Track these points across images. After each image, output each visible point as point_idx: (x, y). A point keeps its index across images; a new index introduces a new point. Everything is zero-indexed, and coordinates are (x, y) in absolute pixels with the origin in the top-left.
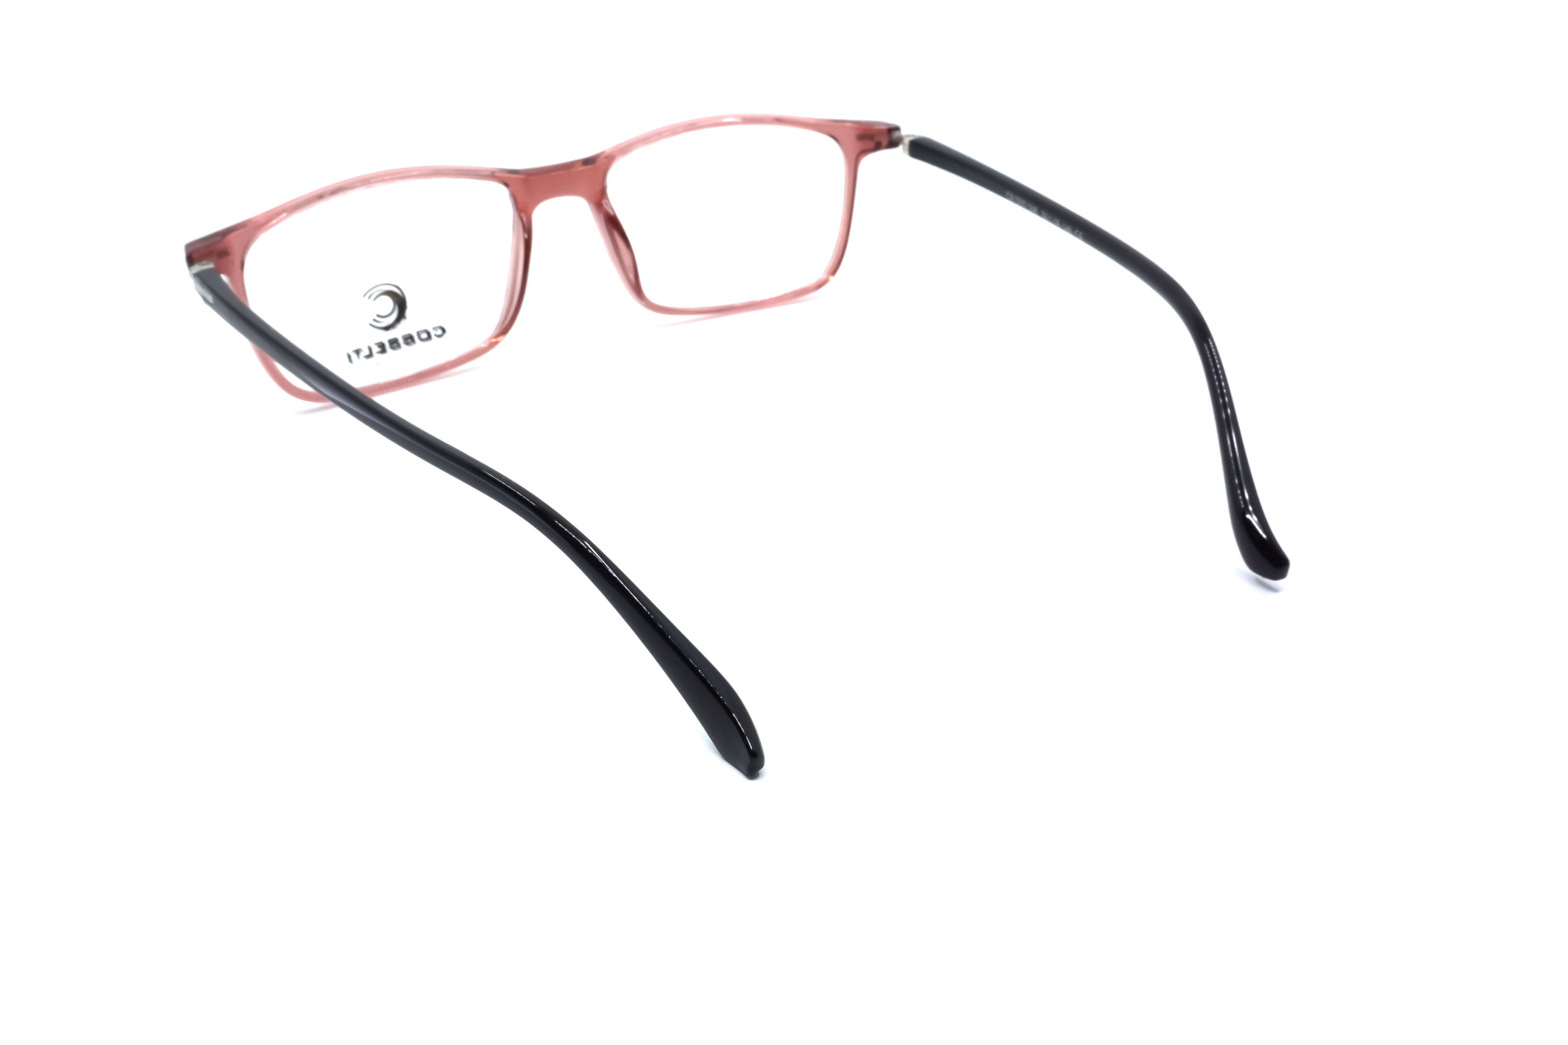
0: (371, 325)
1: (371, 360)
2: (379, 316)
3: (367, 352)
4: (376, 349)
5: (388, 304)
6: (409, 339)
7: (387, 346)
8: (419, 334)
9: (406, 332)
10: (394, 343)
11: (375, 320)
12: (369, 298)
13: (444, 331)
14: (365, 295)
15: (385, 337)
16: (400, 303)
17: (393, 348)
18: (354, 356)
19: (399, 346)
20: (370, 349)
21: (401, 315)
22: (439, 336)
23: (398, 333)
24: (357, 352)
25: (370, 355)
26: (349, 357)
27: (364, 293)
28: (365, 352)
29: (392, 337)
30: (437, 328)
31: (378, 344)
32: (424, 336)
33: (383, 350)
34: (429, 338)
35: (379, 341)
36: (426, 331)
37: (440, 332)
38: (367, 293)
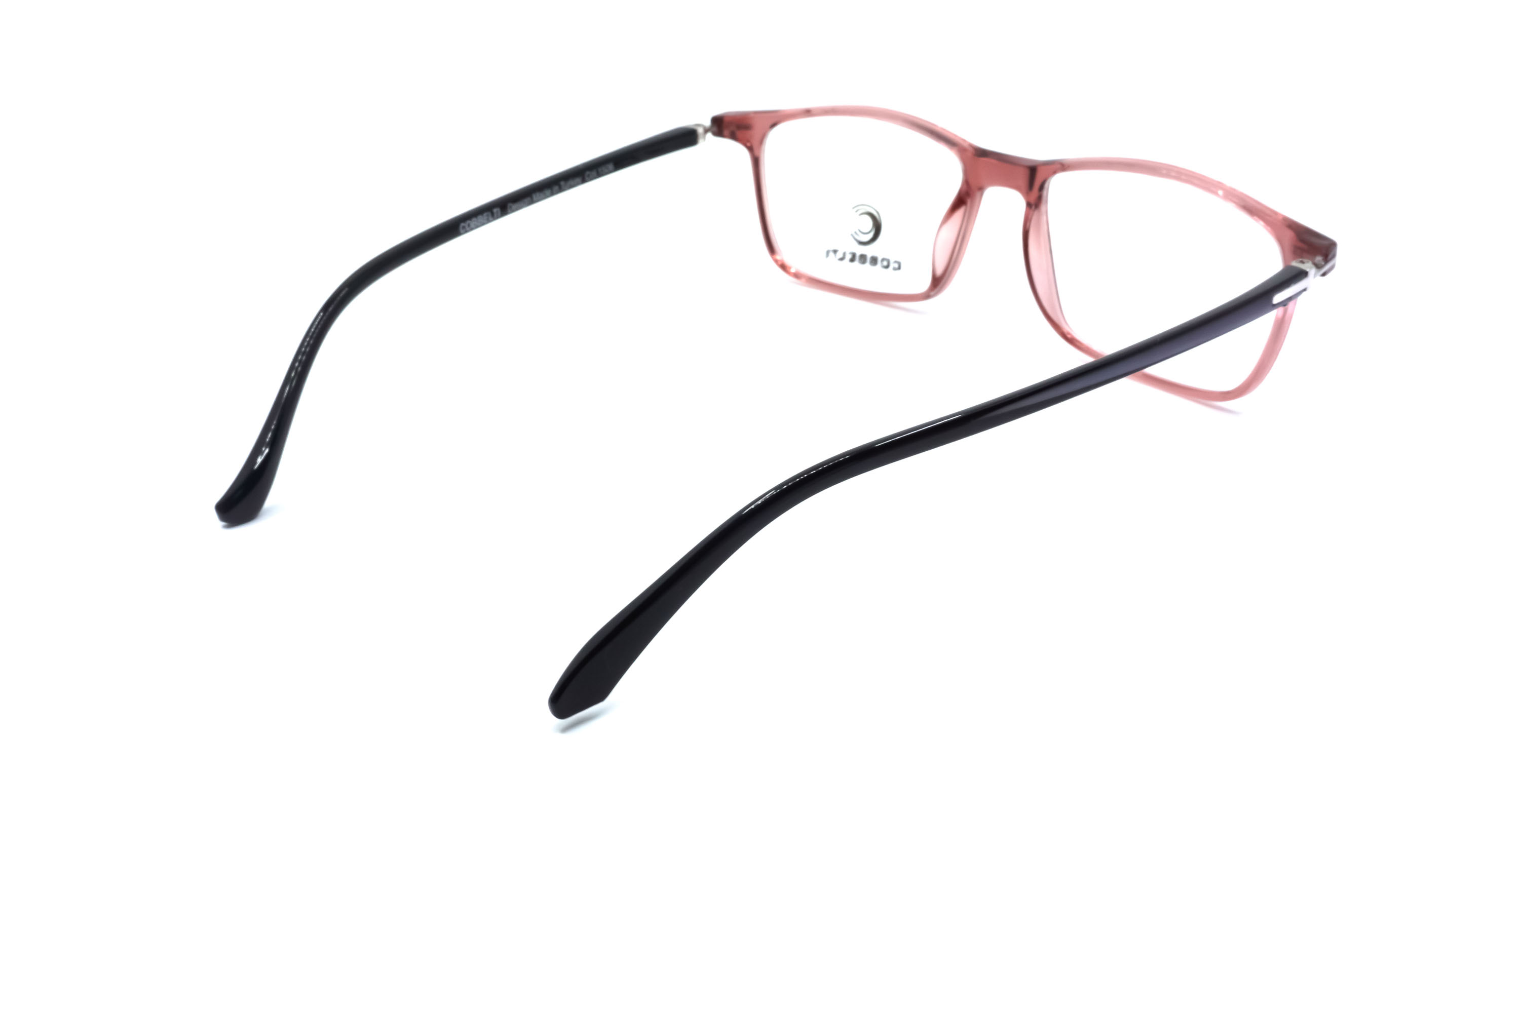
1: (842, 262)
2: (859, 230)
4: (849, 257)
5: (869, 224)
6: (874, 261)
7: (857, 258)
8: (883, 260)
9: (875, 254)
10: (863, 258)
11: (856, 233)
12: (856, 212)
13: (899, 268)
14: (853, 208)
15: (860, 250)
16: (877, 227)
17: (860, 261)
18: (831, 254)
19: (864, 263)
20: (844, 254)
21: (875, 239)
22: (895, 269)
24: (835, 252)
25: (842, 259)
26: (828, 252)
28: (840, 255)
29: (864, 253)
30: (896, 262)
31: (851, 253)
32: (885, 263)
33: (852, 260)
34: (887, 267)
35: (854, 251)
36: (889, 261)
37: (897, 266)
38: (856, 207)
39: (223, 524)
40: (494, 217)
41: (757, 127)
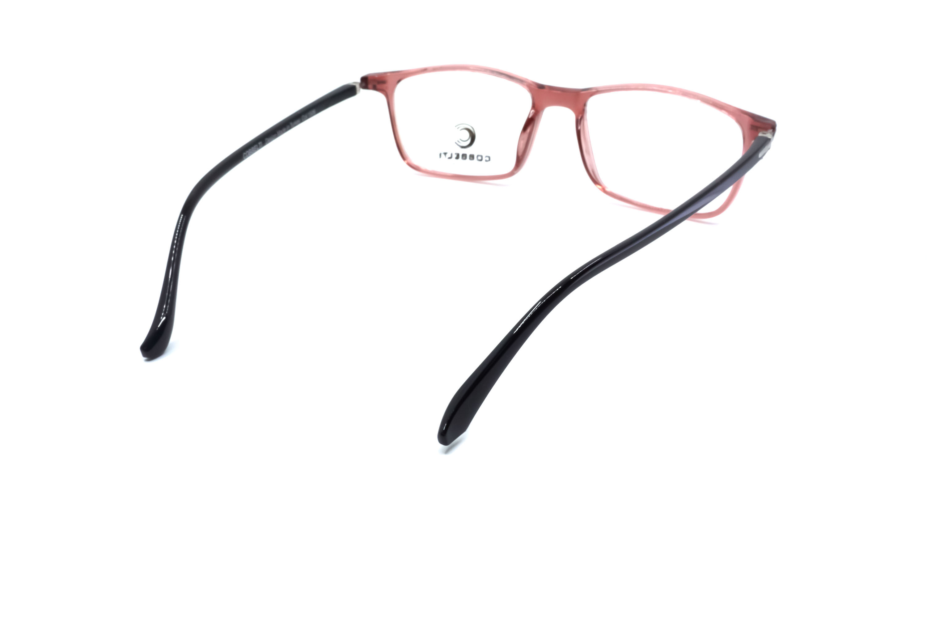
0: (456, 143)
1: (450, 160)
2: (461, 140)
3: (450, 156)
4: (454, 156)
5: (467, 135)
7: (460, 156)
8: (478, 156)
9: (472, 153)
10: (464, 156)
11: (458, 141)
12: (458, 128)
13: (489, 160)
14: (456, 126)
15: (462, 152)
16: (473, 137)
17: (462, 158)
18: (443, 155)
19: (466, 159)
20: (452, 155)
21: (471, 144)
22: (486, 161)
23: (468, 151)
24: (445, 154)
25: (450, 158)
26: (440, 155)
27: (457, 125)
28: (449, 155)
29: (465, 153)
30: (486, 157)
31: (456, 154)
32: (480, 158)
33: (457, 158)
34: (481, 160)
35: (458, 152)
36: (482, 157)
37: (487, 159)
38: (457, 126)
39: (145, 358)
40: (259, 147)
41: (390, 81)
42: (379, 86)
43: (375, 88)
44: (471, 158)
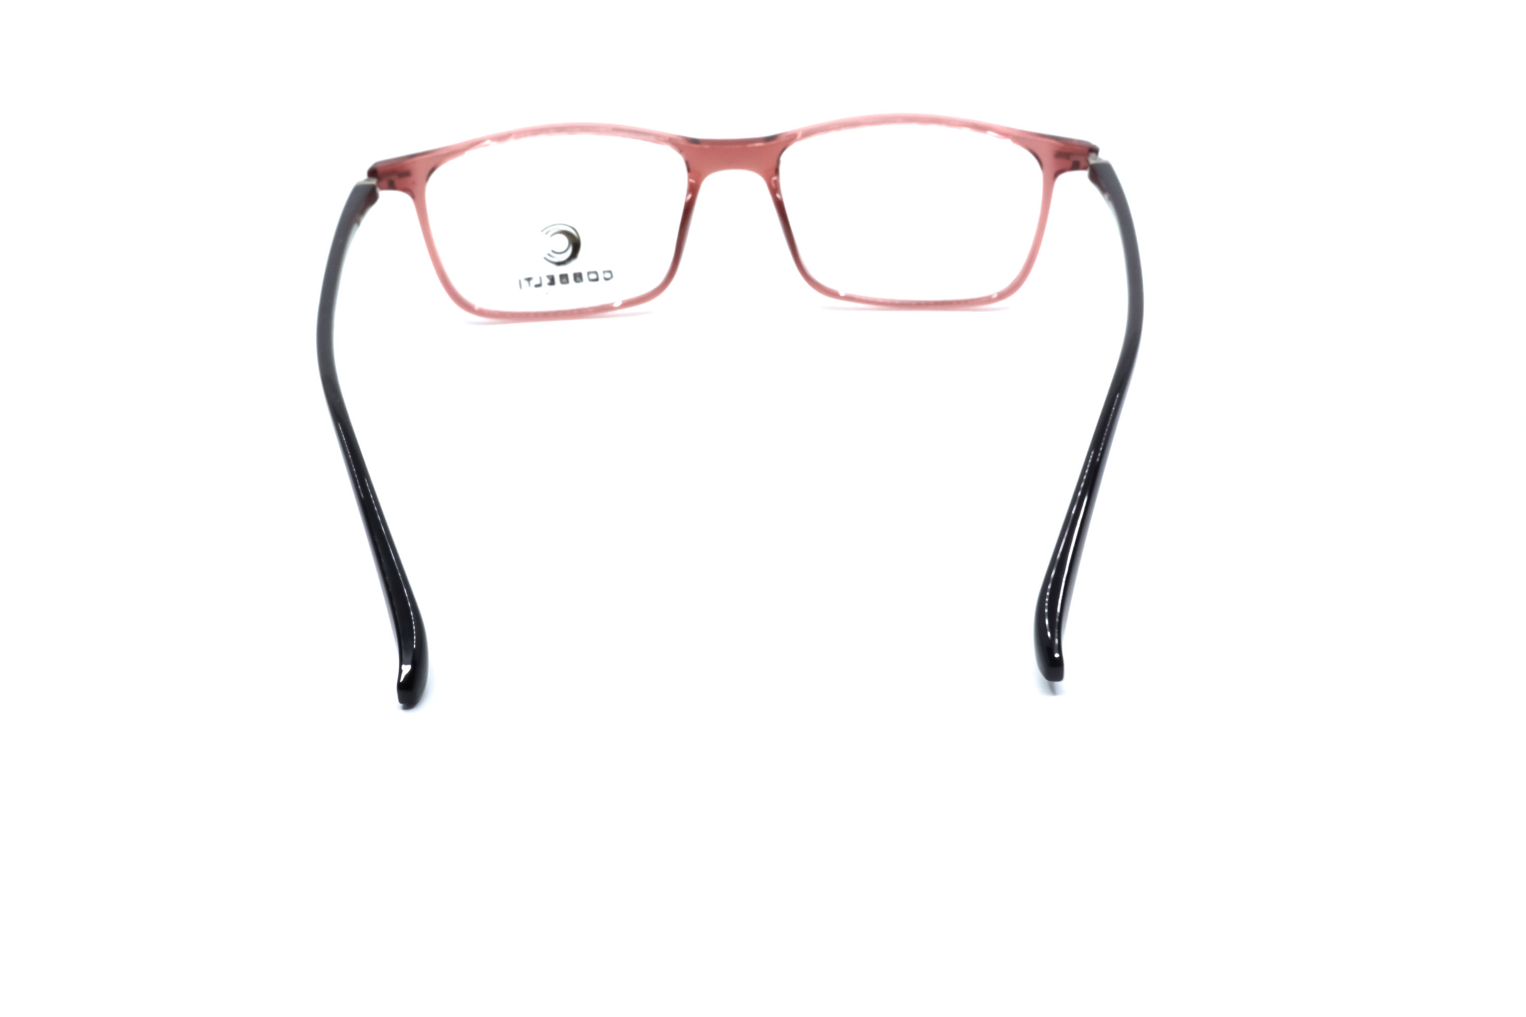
0: (545, 258)
1: (539, 289)
2: (553, 251)
3: (538, 282)
4: (546, 281)
5: (564, 242)
6: (578, 277)
7: (557, 280)
8: (589, 273)
9: (577, 271)
10: (564, 278)
11: (549, 255)
12: (547, 233)
13: (612, 276)
14: (542, 231)
15: (557, 271)
16: (576, 245)
17: (562, 282)
18: (525, 283)
19: (567, 282)
20: (540, 278)
21: (574, 255)
22: (606, 279)
23: (570, 269)
24: (529, 279)
25: (539, 285)
26: (520, 283)
27: (542, 229)
28: (535, 281)
29: (563, 272)
30: (604, 272)
31: (548, 277)
32: (593, 276)
33: (552, 282)
34: (597, 280)
35: (550, 273)
36: (596, 273)
37: (608, 275)
38: (544, 230)
41: (419, 170)
42: (397, 182)
43: (392, 186)
44: (578, 279)
